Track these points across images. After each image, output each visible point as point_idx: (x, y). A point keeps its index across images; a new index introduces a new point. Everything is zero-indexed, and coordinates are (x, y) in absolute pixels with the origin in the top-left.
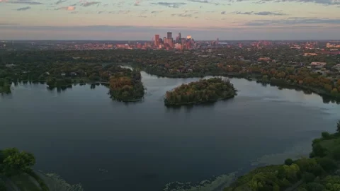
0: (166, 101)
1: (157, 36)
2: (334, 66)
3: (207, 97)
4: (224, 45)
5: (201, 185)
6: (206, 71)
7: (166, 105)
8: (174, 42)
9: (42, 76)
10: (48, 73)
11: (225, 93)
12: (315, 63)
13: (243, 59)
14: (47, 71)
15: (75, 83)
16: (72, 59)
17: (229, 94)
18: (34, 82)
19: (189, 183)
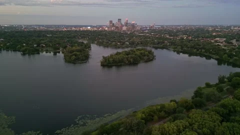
0: (102, 63)
1: (111, 22)
2: (231, 41)
3: (132, 60)
4: (159, 28)
5: (105, 117)
6: (138, 44)
7: (101, 65)
8: (122, 26)
9: (19, 46)
10: (24, 45)
11: (146, 58)
12: (218, 39)
13: (168, 36)
14: (24, 43)
15: (42, 51)
16: (46, 36)
17: (149, 59)
18: (14, 51)
19: (95, 116)
